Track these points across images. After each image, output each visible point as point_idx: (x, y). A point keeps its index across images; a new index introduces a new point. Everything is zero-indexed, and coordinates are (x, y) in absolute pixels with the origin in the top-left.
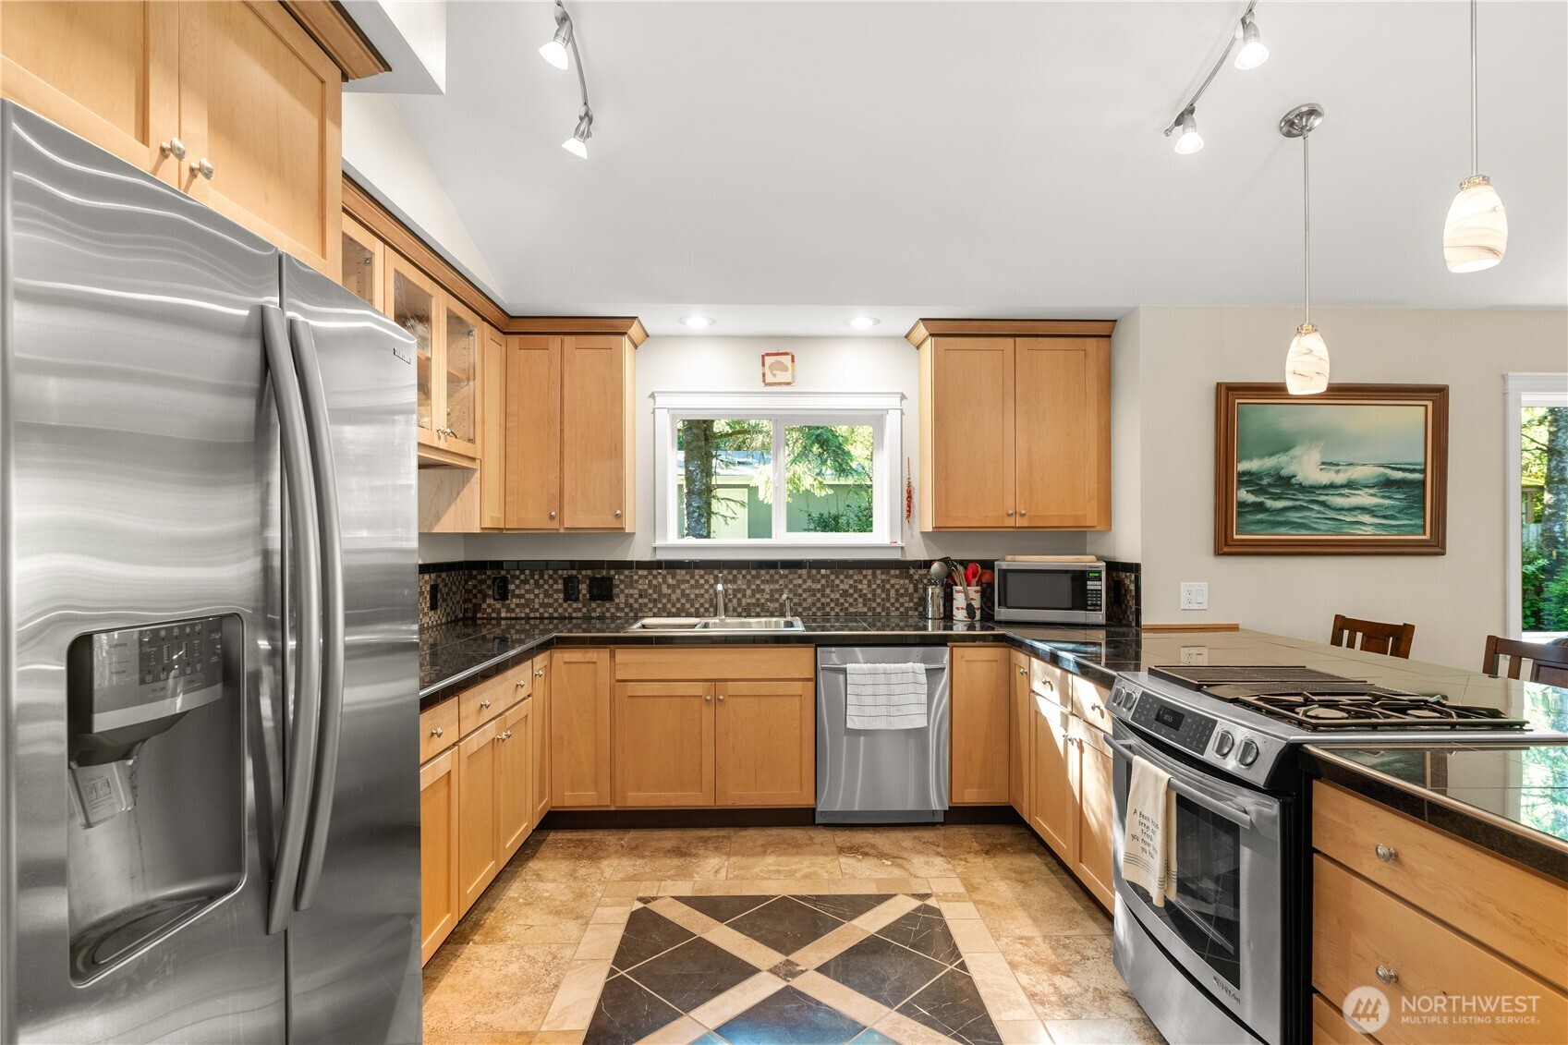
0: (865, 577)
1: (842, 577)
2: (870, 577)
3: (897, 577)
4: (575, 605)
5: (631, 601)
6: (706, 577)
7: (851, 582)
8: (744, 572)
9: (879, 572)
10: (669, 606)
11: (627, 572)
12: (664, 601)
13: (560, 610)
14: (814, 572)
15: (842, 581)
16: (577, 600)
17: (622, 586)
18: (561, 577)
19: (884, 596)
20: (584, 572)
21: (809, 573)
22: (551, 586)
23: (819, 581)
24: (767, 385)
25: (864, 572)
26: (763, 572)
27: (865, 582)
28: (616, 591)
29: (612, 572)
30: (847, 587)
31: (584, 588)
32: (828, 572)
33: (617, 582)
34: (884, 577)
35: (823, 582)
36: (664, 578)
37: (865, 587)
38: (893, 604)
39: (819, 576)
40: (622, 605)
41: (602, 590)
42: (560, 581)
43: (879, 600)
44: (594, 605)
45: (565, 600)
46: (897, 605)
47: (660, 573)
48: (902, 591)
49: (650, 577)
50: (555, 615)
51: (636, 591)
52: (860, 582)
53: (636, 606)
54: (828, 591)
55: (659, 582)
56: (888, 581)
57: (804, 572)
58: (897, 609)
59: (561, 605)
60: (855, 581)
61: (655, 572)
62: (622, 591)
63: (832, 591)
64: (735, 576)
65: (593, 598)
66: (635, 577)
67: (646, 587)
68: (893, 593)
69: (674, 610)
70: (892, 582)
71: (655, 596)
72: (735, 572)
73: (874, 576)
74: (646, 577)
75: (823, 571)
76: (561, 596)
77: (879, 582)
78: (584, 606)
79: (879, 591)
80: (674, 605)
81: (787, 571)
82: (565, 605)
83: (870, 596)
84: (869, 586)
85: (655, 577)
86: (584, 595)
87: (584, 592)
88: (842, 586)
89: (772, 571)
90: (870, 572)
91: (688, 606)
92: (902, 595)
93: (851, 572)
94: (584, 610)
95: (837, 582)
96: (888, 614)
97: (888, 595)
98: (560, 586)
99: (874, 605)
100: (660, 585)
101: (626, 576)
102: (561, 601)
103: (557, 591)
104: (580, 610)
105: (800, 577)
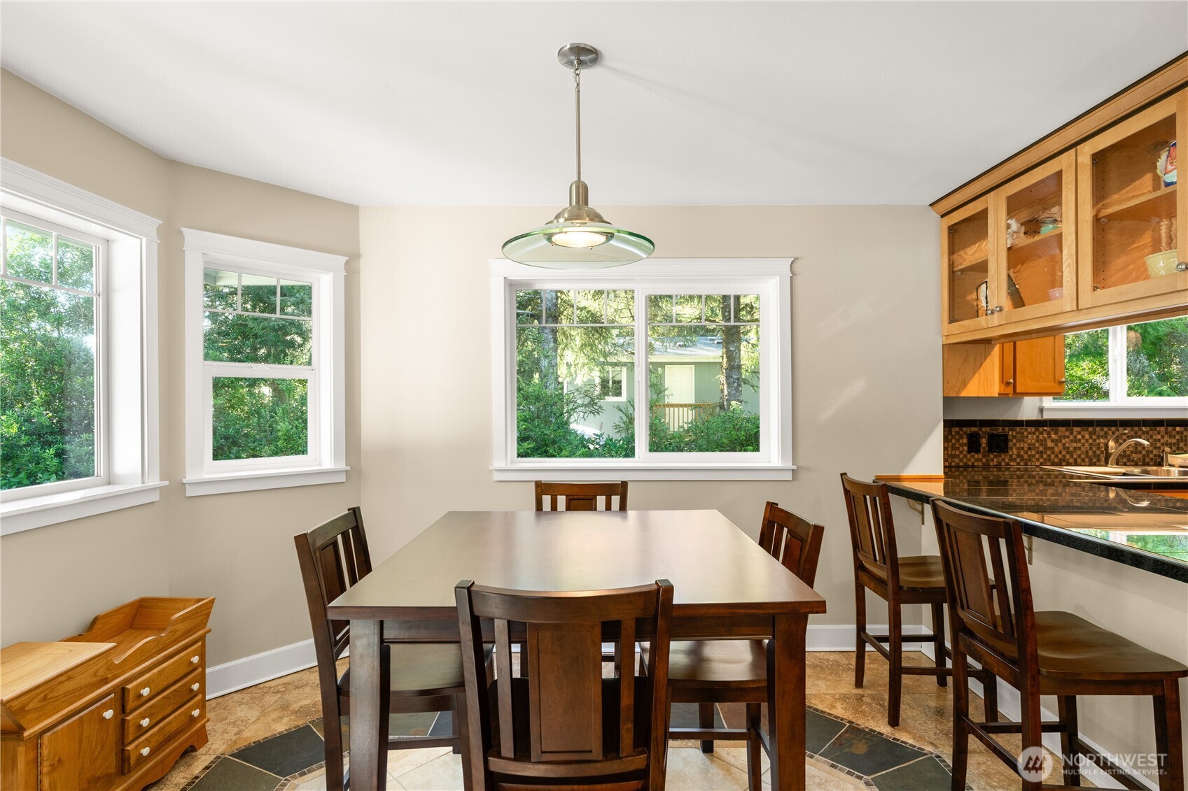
4: (976, 456)
5: (1022, 453)
6: (1082, 433)
8: (1113, 429)
10: (1052, 457)
11: (1018, 429)
12: (1049, 452)
13: (965, 460)
14: (1170, 429)
16: (978, 451)
17: (1014, 441)
18: (965, 433)
20: (984, 429)
21: (1167, 429)
22: (958, 441)
23: (1174, 437)
28: (1010, 444)
29: (1007, 429)
31: (984, 441)
33: (1010, 438)
35: (1178, 437)
36: (1049, 434)
39: (1175, 433)
40: (1014, 456)
41: (999, 444)
42: (965, 436)
44: (992, 456)
45: (969, 452)
47: (1045, 430)
49: (1037, 433)
50: (961, 464)
51: (1026, 445)
53: (1026, 457)
55: (1044, 437)
57: (1163, 429)
59: (965, 456)
61: (1041, 429)
62: (1015, 445)
64: (1106, 433)
65: (990, 451)
66: (1025, 434)
67: (1033, 441)
69: (1056, 460)
71: (1041, 449)
72: (1106, 429)
74: (1034, 433)
75: (1178, 429)
76: (966, 448)
78: (984, 456)
80: (1057, 456)
82: (969, 456)
85: (1042, 433)
86: (984, 448)
87: (984, 445)
91: (1068, 457)
94: (984, 460)
98: (965, 441)
100: (1046, 440)
101: (1018, 433)
102: (965, 453)
103: (962, 445)
104: (981, 460)
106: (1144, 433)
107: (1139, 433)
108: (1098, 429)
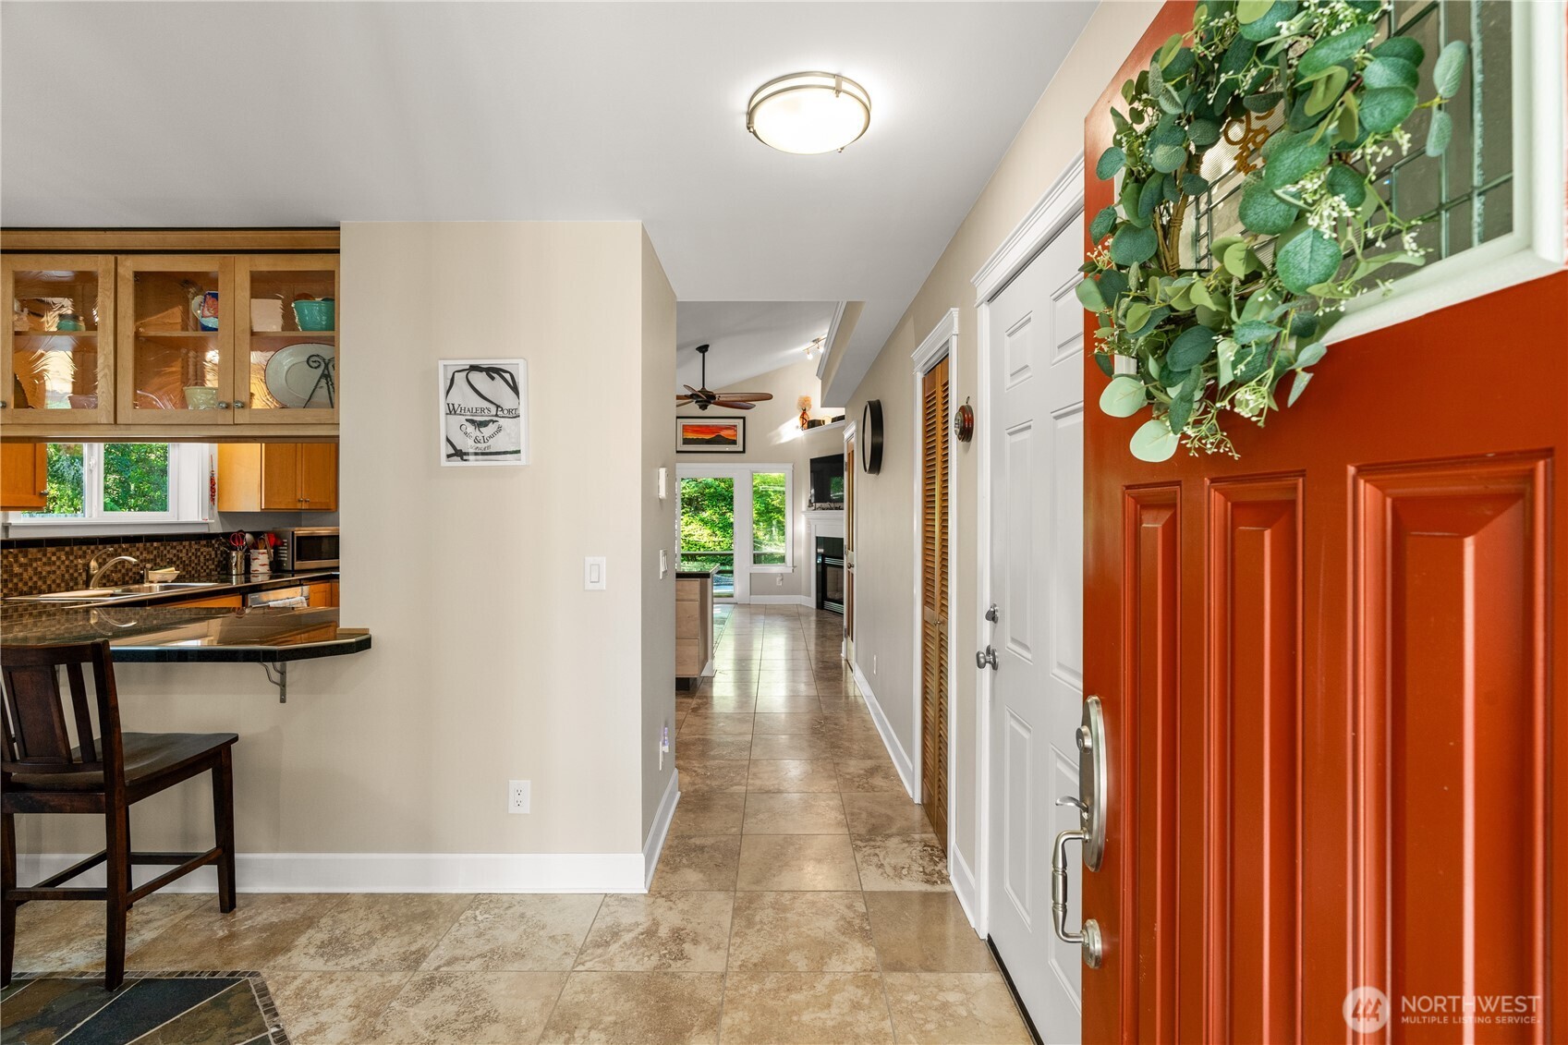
0: (184, 547)
1: (168, 548)
2: (187, 547)
3: (205, 546)
6: (58, 554)
7: (175, 552)
8: (93, 548)
9: (193, 542)
10: (23, 584)
12: (15, 580)
14: (148, 544)
15: (169, 552)
19: (196, 561)
21: (145, 545)
23: (152, 553)
25: (184, 543)
26: (107, 547)
27: (184, 551)
30: (171, 556)
32: (159, 544)
34: (196, 547)
35: (155, 552)
36: (16, 557)
37: (184, 555)
38: (202, 567)
39: (152, 548)
43: (193, 565)
46: (205, 567)
47: (11, 553)
48: (208, 557)
52: (181, 551)
54: (158, 560)
55: (9, 562)
56: (199, 550)
57: (141, 545)
58: (205, 571)
60: (178, 551)
63: (162, 560)
64: (83, 552)
68: (202, 558)
69: (25, 588)
70: (202, 550)
72: (84, 549)
73: (190, 544)
75: (155, 544)
77: (193, 551)
79: (193, 558)
80: (26, 583)
81: (127, 545)
83: (187, 562)
84: (187, 554)
85: (7, 556)
88: (168, 556)
89: (116, 546)
90: (187, 543)
91: (40, 582)
92: (208, 560)
93: (175, 544)
95: (165, 552)
96: (199, 575)
97: (199, 560)
99: (190, 569)
100: (12, 566)
105: (138, 550)
106: (123, 550)
107: (119, 550)
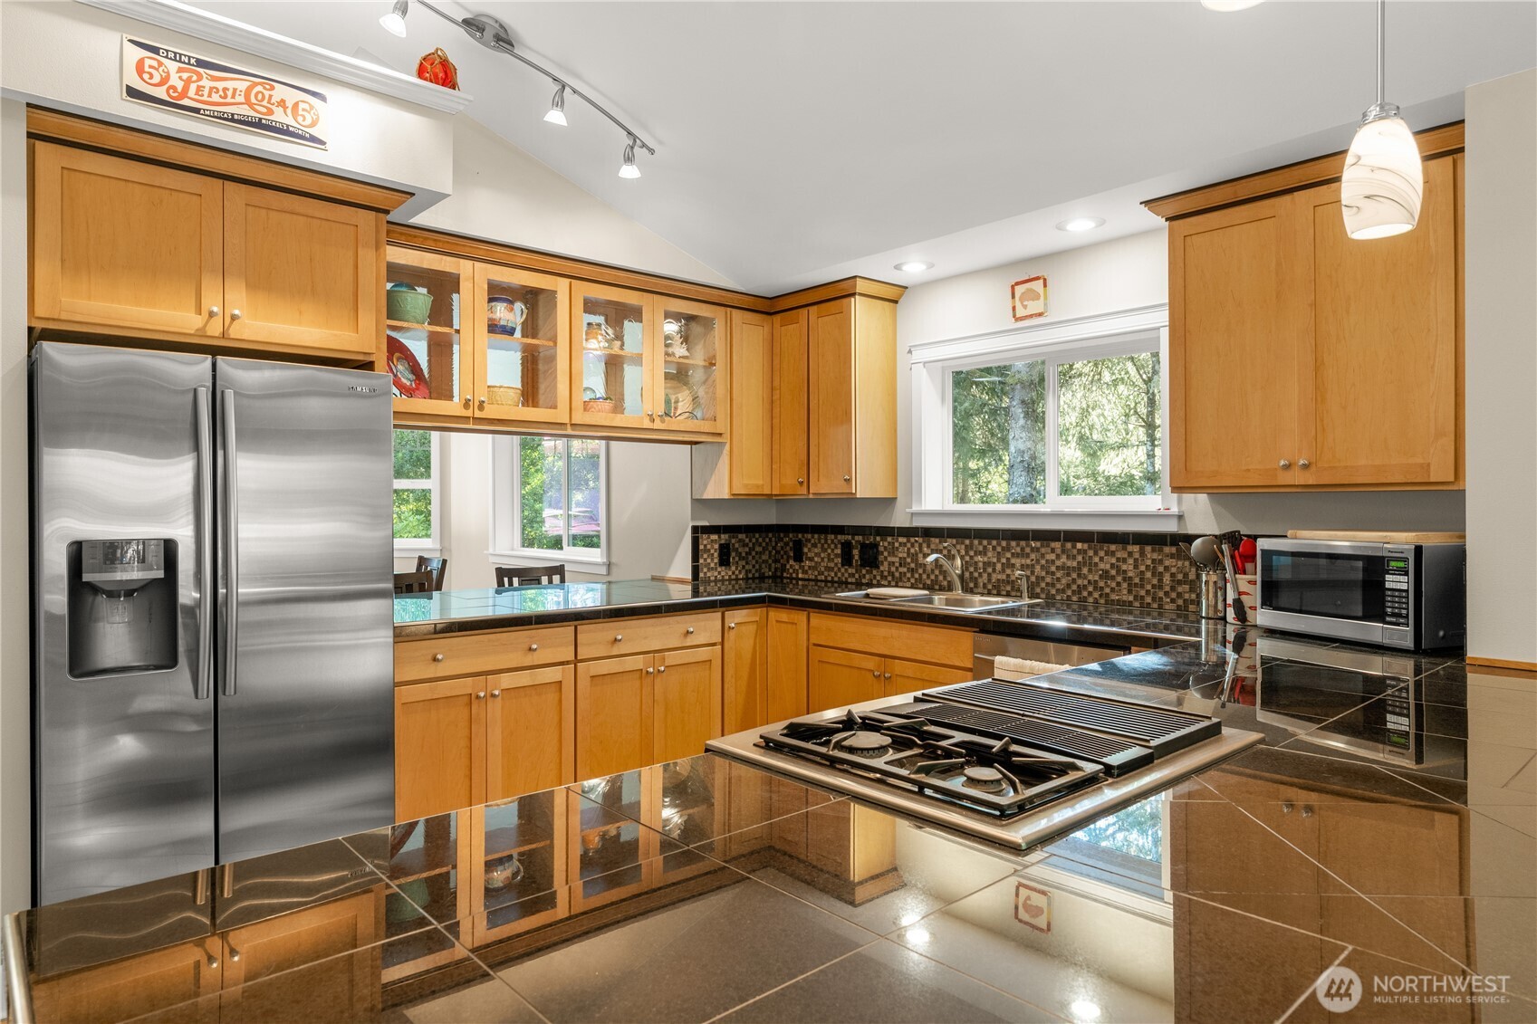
0: (1130, 554)
1: (1102, 553)
2: (1137, 555)
3: (1172, 556)
4: (850, 571)
5: (893, 569)
6: (958, 547)
7: (1114, 561)
8: (994, 542)
9: (1148, 548)
10: (924, 576)
11: (889, 539)
12: (921, 571)
13: (839, 575)
14: (1069, 545)
15: (1101, 559)
16: (850, 565)
17: (886, 554)
18: (839, 541)
19: (1155, 581)
20: (857, 538)
21: (1063, 546)
22: (833, 550)
23: (1074, 558)
24: (1017, 319)
25: (1130, 548)
26: (1013, 543)
27: (1131, 561)
28: (881, 558)
29: (878, 538)
30: (1108, 567)
31: (856, 552)
32: (1086, 546)
33: (881, 549)
34: (1155, 556)
35: (1080, 558)
36: (920, 546)
37: (1131, 567)
38: (1166, 594)
39: (1075, 552)
40: (886, 573)
41: (870, 558)
42: (839, 546)
43: (1149, 587)
44: (864, 572)
45: (843, 565)
46: (1174, 595)
47: (916, 541)
48: (1180, 577)
49: (909, 545)
50: (836, 579)
51: (897, 560)
52: (1124, 560)
53: (897, 575)
54: (1085, 570)
55: (916, 551)
56: (1161, 562)
57: (1057, 545)
58: (1173, 601)
59: (839, 569)
60: (1118, 560)
61: (912, 540)
62: (886, 558)
63: (1090, 571)
64: (985, 547)
65: (863, 565)
66: (897, 545)
67: (905, 555)
68: (1167, 579)
69: (929, 582)
70: (1167, 563)
71: (913, 565)
72: (985, 542)
73: (1142, 553)
74: (905, 544)
75: (1079, 545)
76: (840, 560)
77: (1149, 562)
78: (857, 571)
79: (1149, 575)
80: (928, 576)
81: (1038, 544)
82: (843, 570)
83: (1137, 580)
84: (1136, 567)
85: (913, 545)
86: (857, 561)
87: (857, 557)
88: (1102, 566)
89: (1023, 543)
90: (1136, 548)
91: (941, 578)
92: (1179, 582)
93: (1113, 547)
94: (857, 576)
95: (1096, 559)
96: (1160, 607)
97: (1160, 580)
98: (838, 551)
99: (1143, 593)
100: (917, 554)
101: (889, 543)
102: (840, 566)
103: (837, 555)
104: (853, 575)
105: (1053, 551)
106: (1033, 550)
107: (1028, 550)
108: (976, 542)
